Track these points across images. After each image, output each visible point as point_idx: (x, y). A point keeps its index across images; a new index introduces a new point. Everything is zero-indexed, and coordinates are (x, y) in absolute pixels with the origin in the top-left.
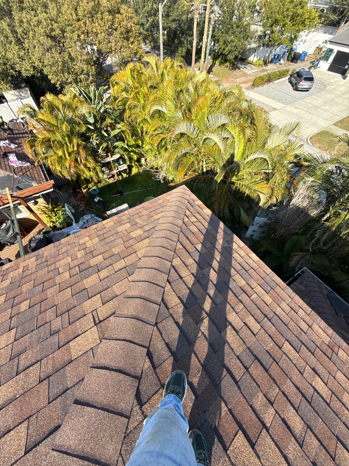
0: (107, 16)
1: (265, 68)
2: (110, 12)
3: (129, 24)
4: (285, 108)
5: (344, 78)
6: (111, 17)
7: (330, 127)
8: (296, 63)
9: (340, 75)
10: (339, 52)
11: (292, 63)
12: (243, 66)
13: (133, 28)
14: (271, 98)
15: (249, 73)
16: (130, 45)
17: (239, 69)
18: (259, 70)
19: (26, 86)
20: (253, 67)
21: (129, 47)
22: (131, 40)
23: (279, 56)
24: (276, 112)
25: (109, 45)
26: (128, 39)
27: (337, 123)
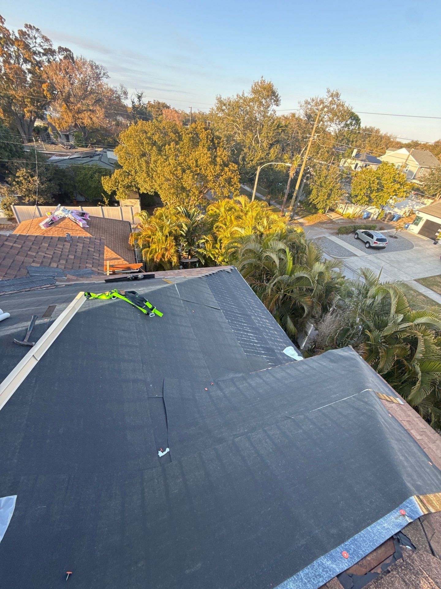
4: (366, 256)
5: (435, 243)
7: (411, 282)
9: (431, 240)
10: (428, 221)
14: (354, 246)
18: (348, 221)
24: (355, 258)
27: (419, 279)
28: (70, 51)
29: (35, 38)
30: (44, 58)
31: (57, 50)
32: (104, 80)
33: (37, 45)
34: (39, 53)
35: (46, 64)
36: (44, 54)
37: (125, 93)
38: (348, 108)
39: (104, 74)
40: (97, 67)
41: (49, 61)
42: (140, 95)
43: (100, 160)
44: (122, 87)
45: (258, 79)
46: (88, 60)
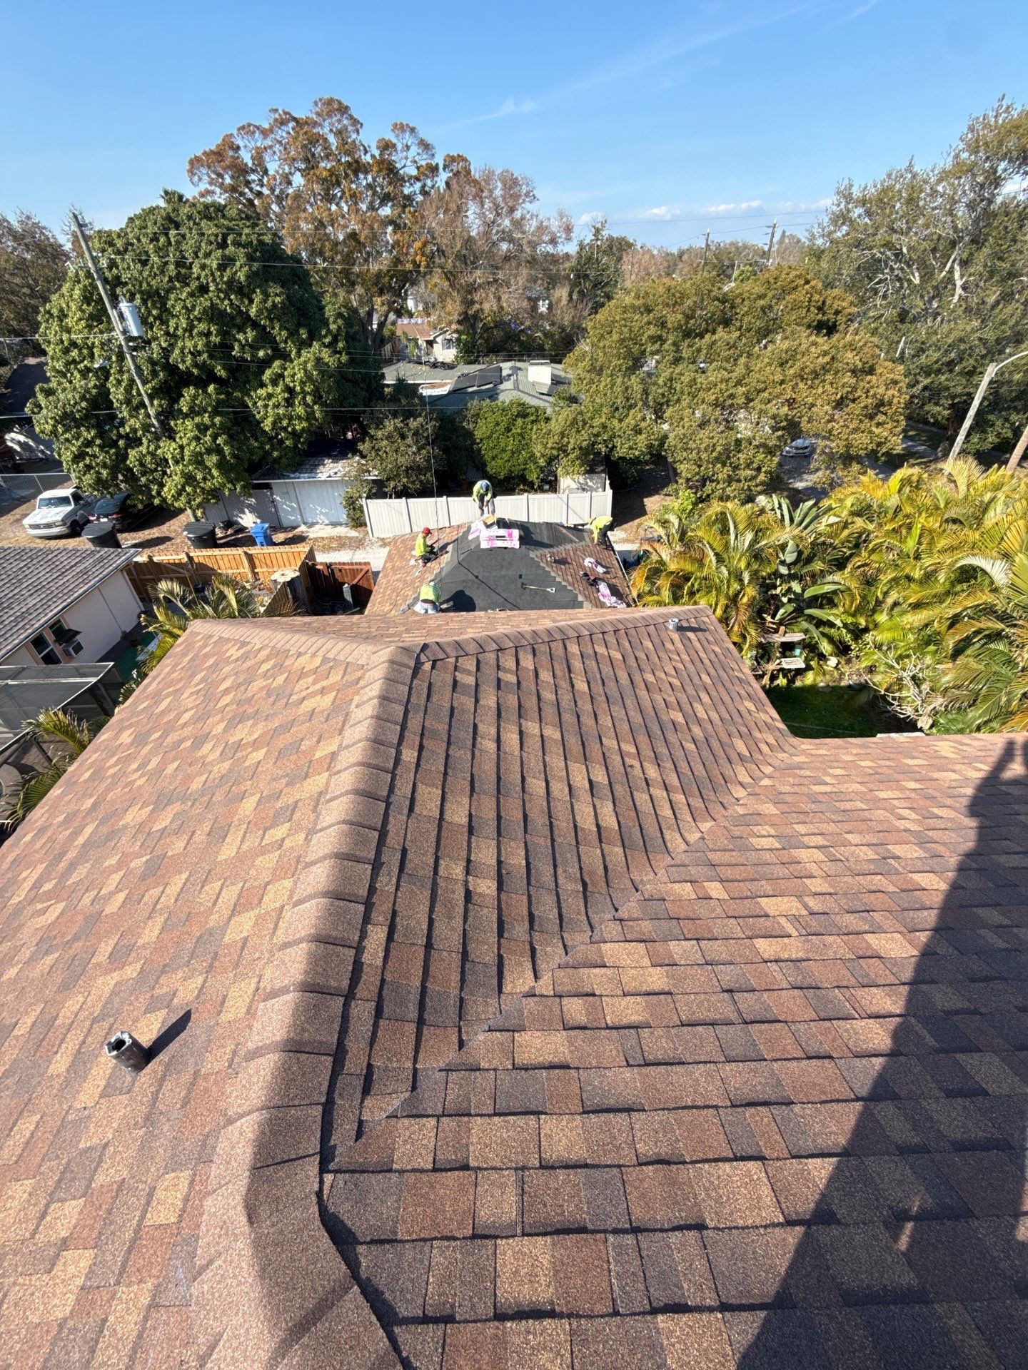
0: (848, 379)
2: (854, 372)
3: (890, 392)
6: (854, 381)
13: (895, 401)
16: (874, 429)
19: (602, 471)
21: (870, 432)
22: (881, 418)
25: (830, 426)
26: (871, 417)
28: (465, 160)
29: (408, 147)
30: (418, 185)
31: (441, 166)
32: (525, 208)
33: (407, 164)
34: (410, 177)
35: (420, 198)
36: (418, 179)
37: (568, 230)
39: (527, 195)
40: (515, 182)
41: (424, 193)
42: (599, 226)
43: (517, 388)
44: (561, 215)
46: (498, 172)
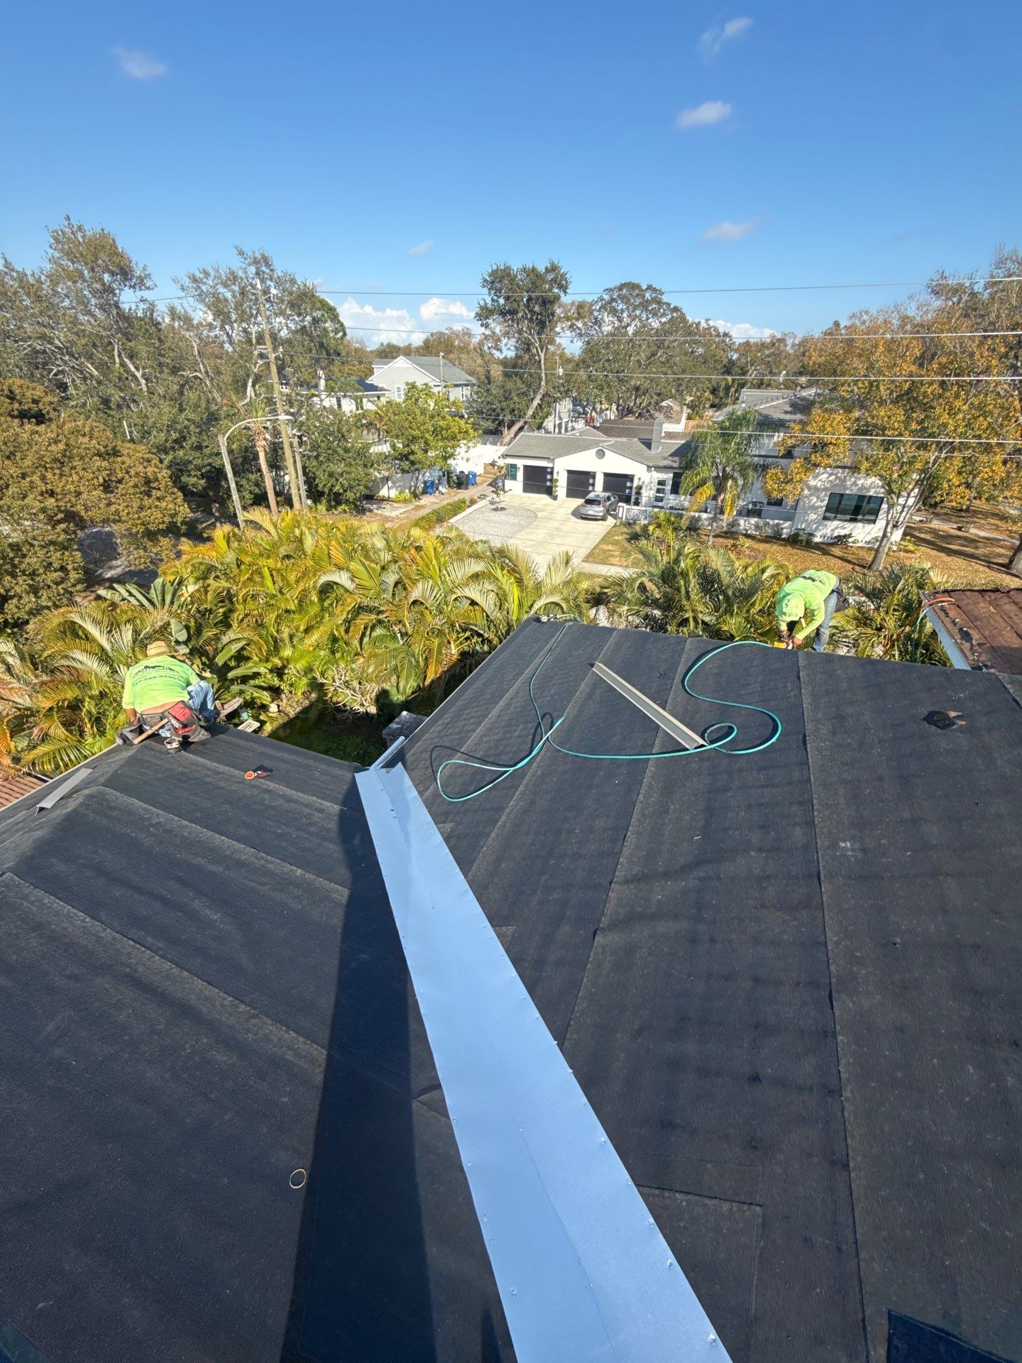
1: (417, 503)
5: (555, 498)
8: (467, 488)
9: (545, 497)
10: (525, 467)
11: (460, 491)
12: (375, 506)
15: (394, 514)
17: (371, 511)
18: (410, 508)
20: (395, 505)
23: (433, 483)
27: (587, 557)
38: (305, 285)
45: (58, 223)
